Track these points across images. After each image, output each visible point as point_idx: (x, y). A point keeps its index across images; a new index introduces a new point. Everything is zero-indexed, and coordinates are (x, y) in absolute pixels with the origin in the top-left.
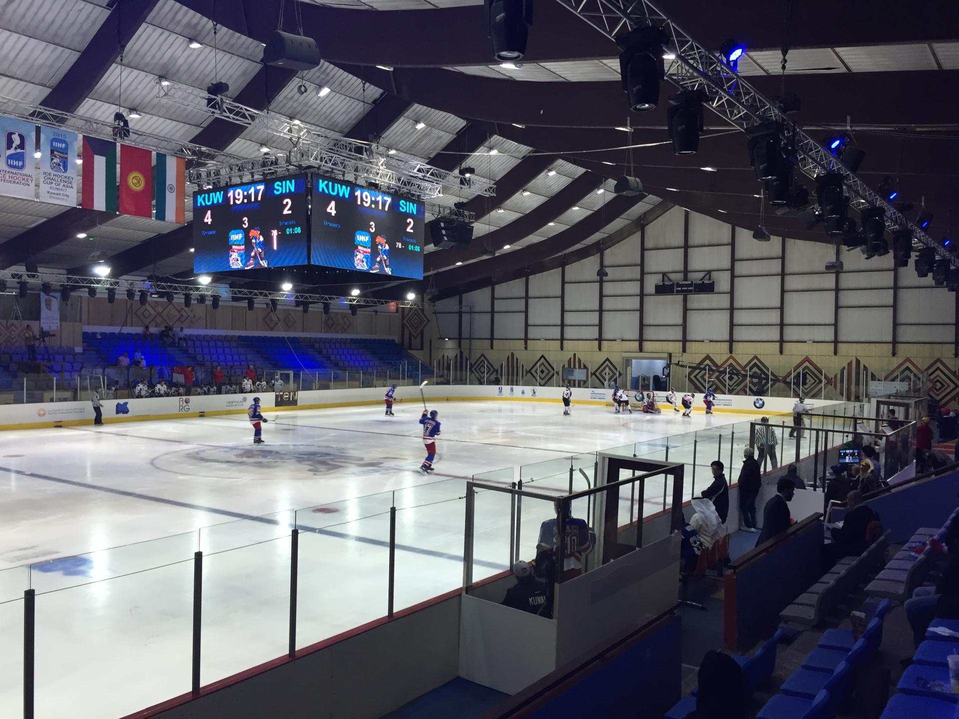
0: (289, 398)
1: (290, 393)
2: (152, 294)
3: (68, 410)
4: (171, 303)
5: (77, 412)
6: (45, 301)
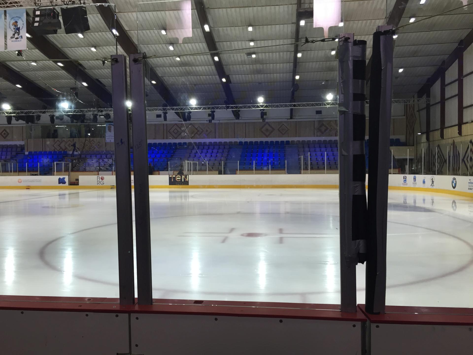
1: (181, 176)
3: (33, 180)
4: (191, 124)
5: (37, 182)
6: (108, 128)
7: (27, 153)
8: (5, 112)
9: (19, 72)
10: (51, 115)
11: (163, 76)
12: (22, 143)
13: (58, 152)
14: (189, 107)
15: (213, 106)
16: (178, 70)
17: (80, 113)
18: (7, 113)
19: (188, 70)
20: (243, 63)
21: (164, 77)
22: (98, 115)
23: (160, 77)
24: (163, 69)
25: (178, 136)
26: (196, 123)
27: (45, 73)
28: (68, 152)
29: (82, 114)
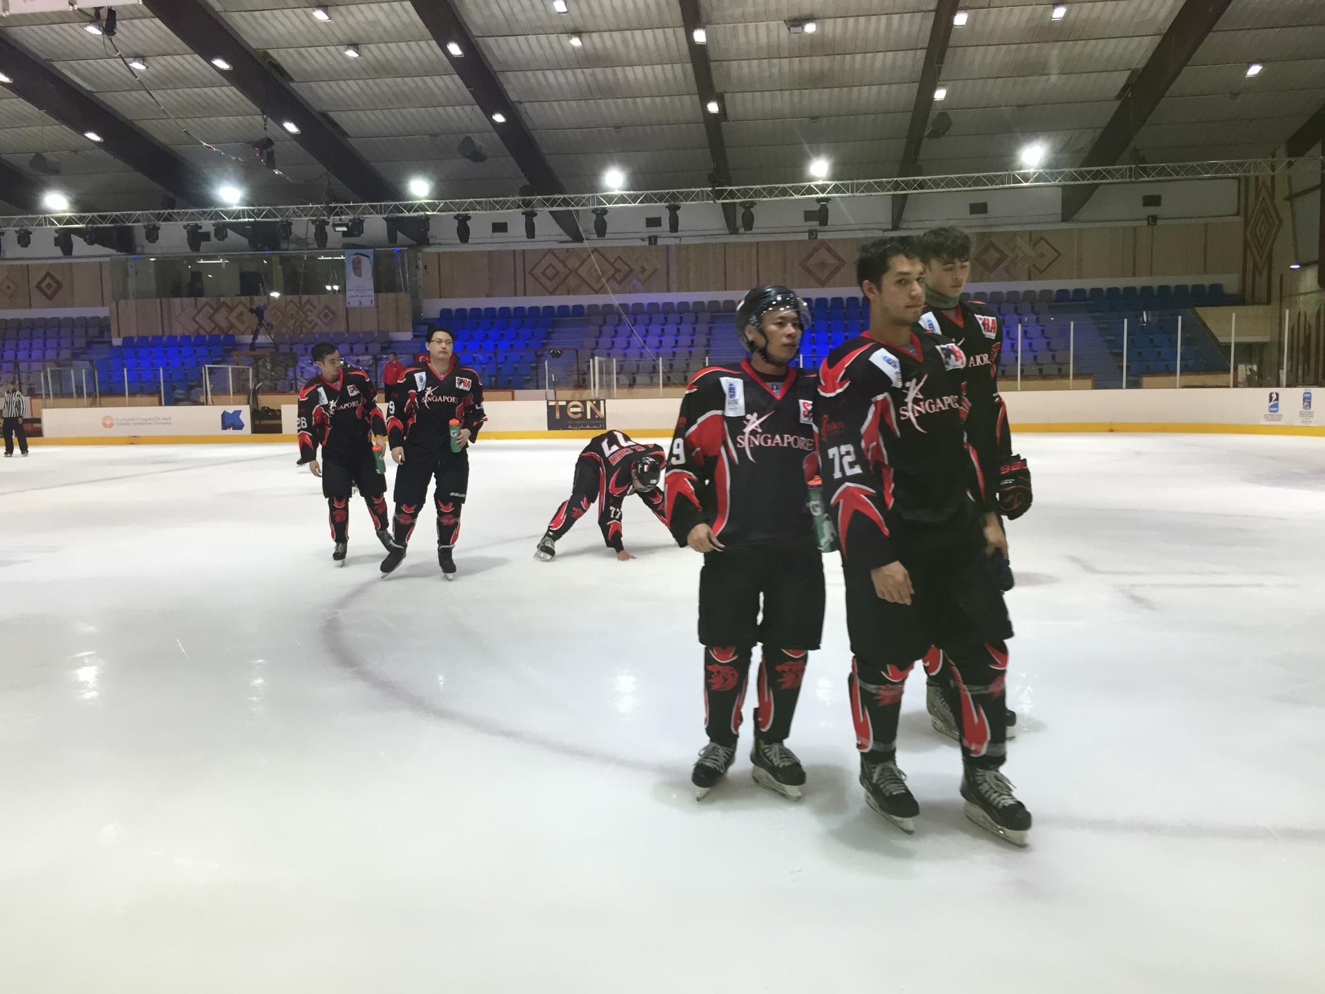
0: (584, 413)
1: (584, 403)
2: (335, 225)
3: (146, 419)
4: (595, 250)
5: (158, 423)
6: (351, 264)
7: (117, 342)
8: (52, 217)
9: (90, 92)
10: (188, 225)
11: (522, 101)
12: (102, 312)
13: (207, 337)
14: (602, 196)
15: (675, 191)
16: (572, 79)
17: (276, 217)
18: (59, 220)
19: (600, 76)
20: (773, 52)
21: (527, 105)
22: (328, 223)
23: (513, 102)
24: (527, 78)
25: (557, 287)
26: (611, 248)
27: (169, 95)
28: (236, 337)
29: (282, 221)
